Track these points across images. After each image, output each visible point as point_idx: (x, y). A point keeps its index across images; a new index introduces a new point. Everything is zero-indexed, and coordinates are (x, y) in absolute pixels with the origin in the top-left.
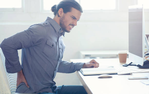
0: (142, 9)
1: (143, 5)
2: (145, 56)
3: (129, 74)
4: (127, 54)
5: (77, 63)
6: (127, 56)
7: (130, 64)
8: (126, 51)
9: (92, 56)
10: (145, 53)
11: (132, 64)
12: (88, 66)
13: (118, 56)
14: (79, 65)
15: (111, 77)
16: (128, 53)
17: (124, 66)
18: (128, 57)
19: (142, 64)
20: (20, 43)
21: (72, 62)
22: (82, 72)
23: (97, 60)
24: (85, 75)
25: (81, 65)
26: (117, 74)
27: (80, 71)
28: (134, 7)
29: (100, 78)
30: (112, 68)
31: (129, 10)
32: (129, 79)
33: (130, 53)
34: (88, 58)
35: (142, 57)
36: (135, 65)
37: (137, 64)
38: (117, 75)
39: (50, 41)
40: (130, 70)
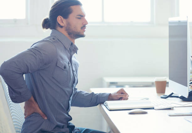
0: (186, 23)
1: (187, 17)
2: (190, 84)
3: (170, 109)
4: (166, 81)
5: (100, 93)
6: (167, 84)
7: (171, 96)
8: (166, 77)
9: (118, 84)
10: (190, 81)
11: (173, 95)
12: (115, 98)
13: (155, 84)
14: (103, 96)
15: (145, 113)
16: (168, 80)
17: (162, 98)
18: (168, 86)
19: (186, 96)
20: (27, 66)
21: (93, 93)
22: (107, 105)
23: (127, 89)
24: (111, 109)
25: (105, 96)
26: (153, 108)
27: (104, 104)
28: (175, 19)
29: (130, 113)
30: (147, 101)
31: (170, 23)
32: (170, 116)
33: (170, 80)
34: (114, 87)
35: (187, 86)
36: (177, 97)
37: (180, 96)
38: (154, 110)
39: (62, 62)
40: (170, 104)
